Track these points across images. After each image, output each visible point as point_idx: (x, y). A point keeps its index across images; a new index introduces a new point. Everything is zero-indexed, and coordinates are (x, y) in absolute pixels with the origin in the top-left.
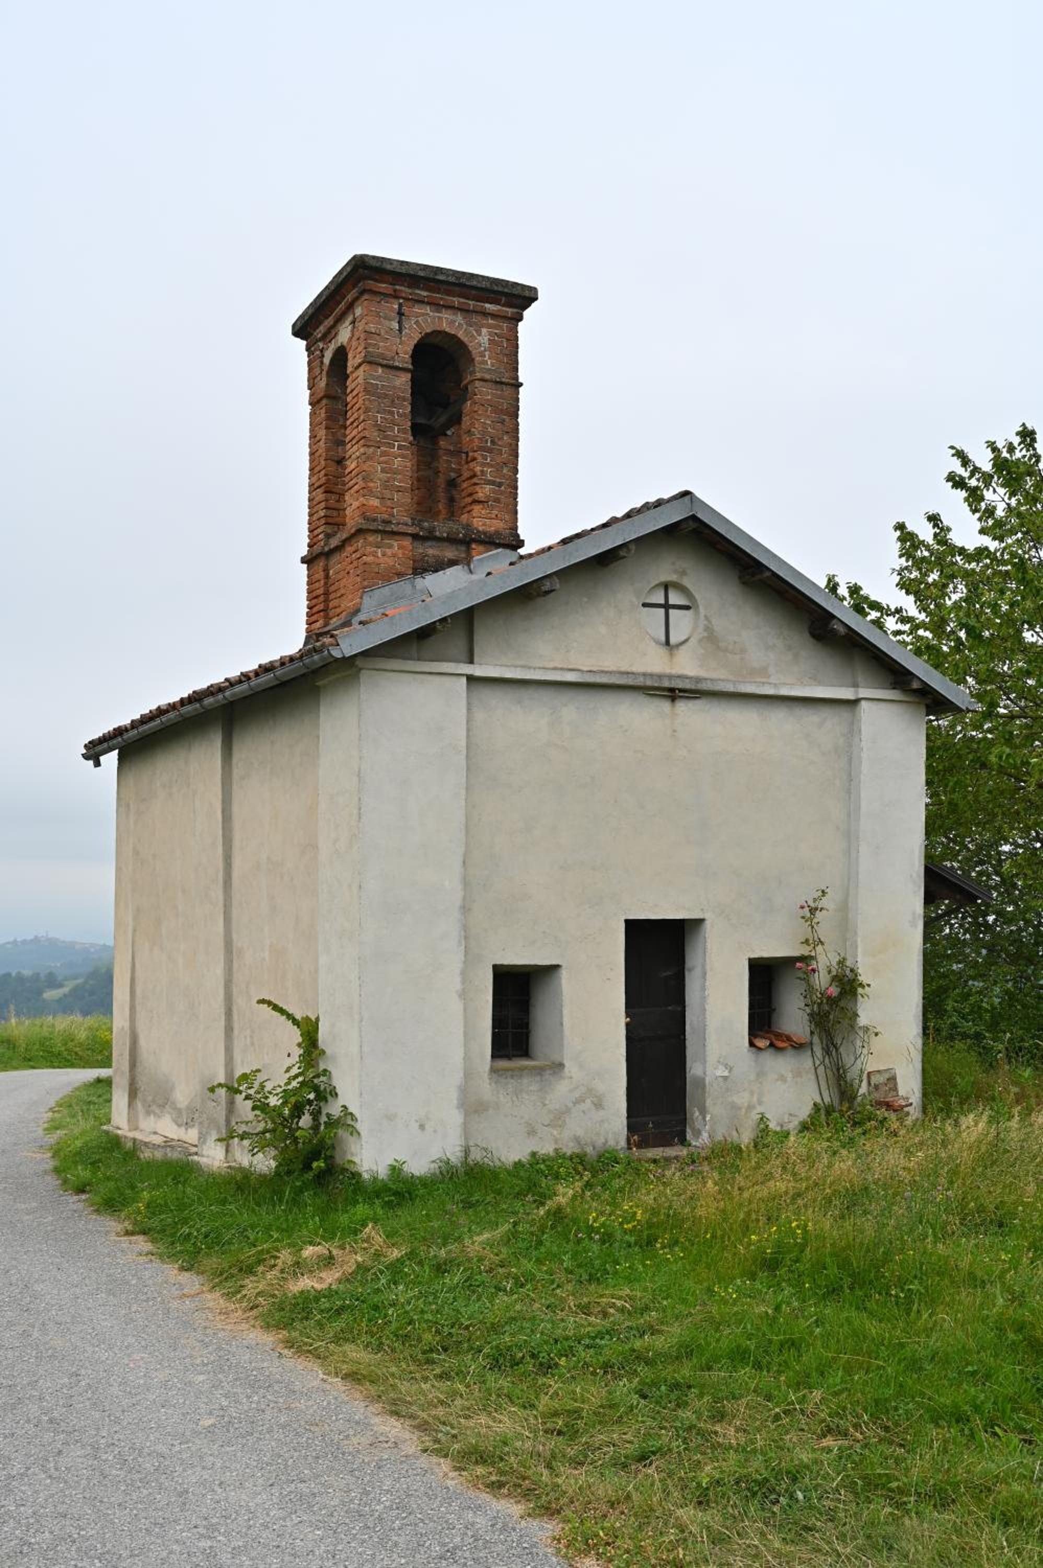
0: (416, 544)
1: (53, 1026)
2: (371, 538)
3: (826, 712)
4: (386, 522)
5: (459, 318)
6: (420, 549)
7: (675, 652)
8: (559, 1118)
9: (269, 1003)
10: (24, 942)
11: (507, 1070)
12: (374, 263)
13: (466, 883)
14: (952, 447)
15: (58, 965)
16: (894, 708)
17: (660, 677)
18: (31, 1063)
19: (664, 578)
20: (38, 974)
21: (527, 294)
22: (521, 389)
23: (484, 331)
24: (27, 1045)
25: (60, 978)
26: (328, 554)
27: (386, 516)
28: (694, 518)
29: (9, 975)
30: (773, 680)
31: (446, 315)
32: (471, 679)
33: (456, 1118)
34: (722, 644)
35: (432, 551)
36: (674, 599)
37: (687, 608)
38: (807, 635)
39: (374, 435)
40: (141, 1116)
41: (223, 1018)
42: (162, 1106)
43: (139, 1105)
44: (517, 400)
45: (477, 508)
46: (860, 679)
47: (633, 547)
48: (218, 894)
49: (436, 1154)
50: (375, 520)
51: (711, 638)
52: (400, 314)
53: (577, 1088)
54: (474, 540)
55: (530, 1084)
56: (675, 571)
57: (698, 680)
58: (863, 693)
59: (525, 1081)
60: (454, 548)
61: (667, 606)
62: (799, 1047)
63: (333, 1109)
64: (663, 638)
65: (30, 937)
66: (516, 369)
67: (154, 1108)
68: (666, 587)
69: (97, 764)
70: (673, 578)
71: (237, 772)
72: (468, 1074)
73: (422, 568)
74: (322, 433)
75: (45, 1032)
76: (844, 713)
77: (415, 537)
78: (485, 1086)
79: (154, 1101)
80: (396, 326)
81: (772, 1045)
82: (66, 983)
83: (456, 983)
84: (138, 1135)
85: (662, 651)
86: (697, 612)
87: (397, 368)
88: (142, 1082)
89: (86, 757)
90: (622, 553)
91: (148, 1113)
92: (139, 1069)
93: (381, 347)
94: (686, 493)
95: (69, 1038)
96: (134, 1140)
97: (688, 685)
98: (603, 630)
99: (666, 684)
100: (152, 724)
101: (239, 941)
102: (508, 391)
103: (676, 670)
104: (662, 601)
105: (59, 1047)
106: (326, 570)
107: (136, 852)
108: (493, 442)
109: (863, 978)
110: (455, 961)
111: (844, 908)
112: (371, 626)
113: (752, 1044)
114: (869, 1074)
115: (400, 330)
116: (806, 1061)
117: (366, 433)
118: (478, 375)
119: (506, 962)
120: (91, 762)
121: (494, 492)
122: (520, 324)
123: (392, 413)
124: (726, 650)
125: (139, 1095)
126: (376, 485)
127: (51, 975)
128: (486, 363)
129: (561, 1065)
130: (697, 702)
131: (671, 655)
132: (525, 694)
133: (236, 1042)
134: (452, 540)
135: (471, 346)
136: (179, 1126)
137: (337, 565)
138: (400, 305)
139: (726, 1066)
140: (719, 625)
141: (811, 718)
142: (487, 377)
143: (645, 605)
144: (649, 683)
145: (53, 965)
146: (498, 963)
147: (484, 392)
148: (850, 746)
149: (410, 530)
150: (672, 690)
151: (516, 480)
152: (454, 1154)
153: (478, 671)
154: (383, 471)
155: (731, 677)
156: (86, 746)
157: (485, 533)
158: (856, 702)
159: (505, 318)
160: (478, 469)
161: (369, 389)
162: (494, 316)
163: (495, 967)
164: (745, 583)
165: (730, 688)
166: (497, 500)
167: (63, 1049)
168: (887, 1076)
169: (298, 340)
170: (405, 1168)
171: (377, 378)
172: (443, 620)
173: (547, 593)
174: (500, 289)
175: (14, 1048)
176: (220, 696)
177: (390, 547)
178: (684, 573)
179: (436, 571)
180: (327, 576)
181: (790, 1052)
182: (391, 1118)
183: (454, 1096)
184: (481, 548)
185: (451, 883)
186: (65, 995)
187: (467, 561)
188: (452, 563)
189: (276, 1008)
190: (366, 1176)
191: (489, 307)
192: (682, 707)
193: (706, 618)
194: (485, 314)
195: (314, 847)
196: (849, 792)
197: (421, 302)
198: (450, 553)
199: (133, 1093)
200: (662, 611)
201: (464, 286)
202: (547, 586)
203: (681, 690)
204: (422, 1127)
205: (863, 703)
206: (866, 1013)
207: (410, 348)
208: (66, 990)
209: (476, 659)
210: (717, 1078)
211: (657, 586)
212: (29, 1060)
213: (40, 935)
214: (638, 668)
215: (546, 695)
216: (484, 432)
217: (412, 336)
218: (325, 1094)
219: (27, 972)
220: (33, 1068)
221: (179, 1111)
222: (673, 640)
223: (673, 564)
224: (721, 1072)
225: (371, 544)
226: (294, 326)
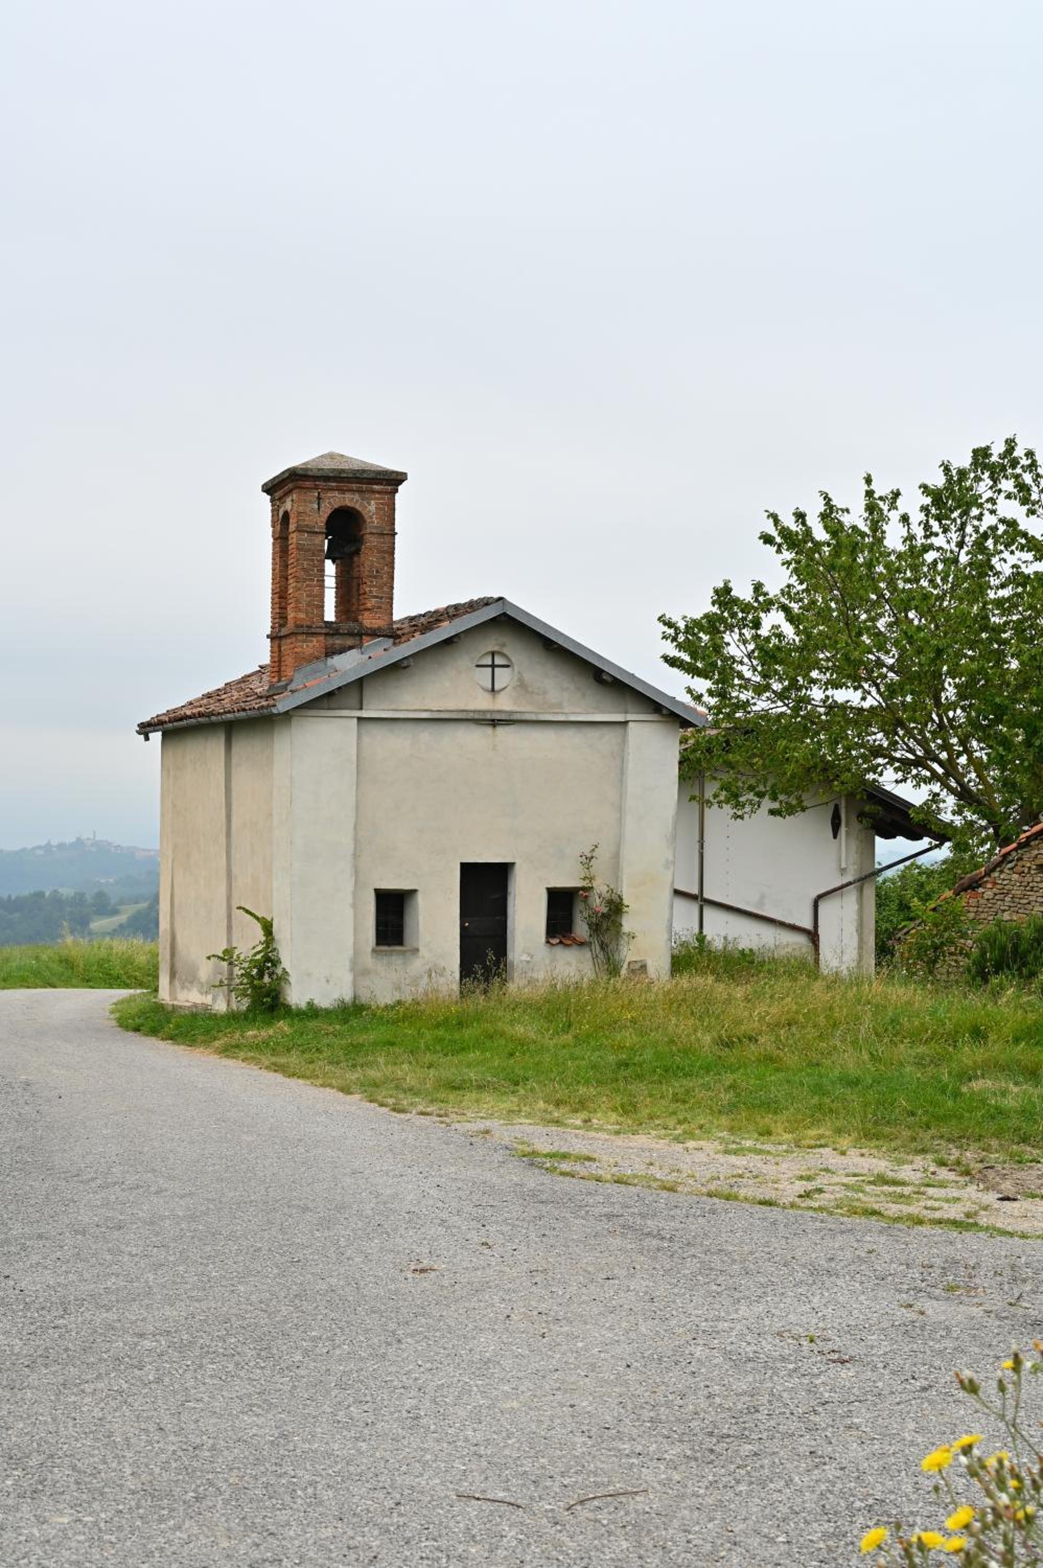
0: (328, 638)
1: (111, 948)
2: (300, 638)
3: (605, 730)
4: (309, 627)
5: (357, 497)
6: (330, 641)
7: (497, 696)
8: (415, 981)
9: (244, 909)
10: (61, 846)
11: (386, 951)
12: (301, 472)
13: (356, 840)
14: (767, 511)
15: (111, 880)
16: (654, 726)
17: (485, 712)
18: (91, 984)
19: (491, 648)
20: (83, 895)
21: (399, 477)
22: (396, 536)
23: (373, 502)
24: (85, 966)
25: (113, 901)
26: (281, 638)
27: (309, 623)
28: (505, 614)
29: (40, 895)
30: (566, 710)
31: (348, 496)
32: (360, 719)
33: (349, 977)
34: (530, 689)
35: (338, 641)
36: (498, 661)
37: (507, 666)
38: (593, 681)
39: (302, 574)
40: (178, 990)
41: (226, 921)
42: (191, 982)
43: (177, 983)
44: (394, 543)
45: (366, 614)
46: (630, 707)
47: (462, 635)
48: (223, 839)
49: (336, 995)
50: (302, 626)
51: (522, 685)
52: (319, 498)
53: (428, 963)
54: (364, 634)
55: (397, 960)
56: (498, 644)
57: (512, 713)
58: (630, 717)
59: (394, 958)
60: (352, 638)
61: (493, 666)
62: (582, 944)
63: (279, 971)
64: (490, 686)
65: (70, 839)
66: (394, 524)
67: (187, 984)
68: (493, 654)
69: (147, 739)
70: (496, 648)
71: (234, 760)
72: (357, 952)
73: (331, 652)
74: (278, 560)
75: (103, 953)
76: (618, 730)
77: (326, 634)
78: (368, 960)
79: (186, 979)
80: (316, 506)
81: (561, 942)
82: (122, 907)
83: (350, 899)
84: (176, 1003)
85: (488, 696)
86: (513, 670)
87: (316, 533)
88: (179, 966)
89: (139, 733)
90: (455, 640)
91: (183, 988)
92: (177, 958)
93: (307, 521)
94: (500, 599)
95: (128, 961)
96: (173, 1005)
97: (503, 717)
98: (447, 684)
99: (488, 716)
100: (181, 723)
101: (235, 870)
102: (387, 539)
103: (498, 707)
104: (490, 663)
105: (118, 970)
106: (280, 647)
107: (174, 806)
108: (377, 572)
109: (626, 902)
110: (349, 886)
111: (617, 856)
112: (296, 694)
113: (548, 942)
114: (629, 963)
115: (319, 509)
116: (586, 954)
117: (297, 574)
118: (368, 531)
119: (383, 887)
120: (142, 736)
121: (376, 602)
122: (397, 495)
123: (313, 560)
124: (533, 692)
125: (177, 976)
126: (303, 605)
127: (101, 895)
128: (373, 522)
129: (417, 950)
130: (512, 727)
131: (494, 698)
132: (396, 726)
133: (234, 936)
134: (351, 634)
135: (364, 513)
136: (202, 994)
137: (286, 645)
138: (319, 493)
139: (529, 955)
140: (528, 676)
141: (593, 734)
142: (374, 531)
143: (478, 666)
144: (477, 716)
145: (103, 881)
146: (378, 887)
147: (371, 541)
148: (623, 751)
149: (324, 631)
150: (493, 720)
151: (392, 594)
152: (348, 997)
153: (364, 714)
154: (308, 596)
155: (534, 710)
156: (139, 725)
157: (371, 629)
158: (626, 723)
159: (386, 493)
160: (367, 589)
161: (299, 548)
162: (379, 492)
163: (376, 890)
164: (547, 649)
165: (533, 717)
166: (379, 608)
167: (122, 972)
168: (639, 964)
169: (265, 494)
170: (315, 1002)
171: (305, 540)
172: (339, 688)
173: (405, 667)
174: (382, 477)
175: (72, 968)
176: (219, 717)
177: (312, 641)
178: (504, 645)
179: (341, 653)
180: (280, 651)
181: (575, 947)
182: (309, 975)
183: (347, 964)
184: (368, 638)
185: (347, 842)
186: (121, 926)
187: (360, 646)
188: (351, 648)
189: (247, 912)
190: (293, 1007)
191: (375, 487)
192: (501, 731)
193: (519, 673)
194: (373, 492)
195: (271, 815)
196: (621, 781)
197: (332, 489)
198: (350, 641)
199: (173, 974)
200: (490, 669)
201: (357, 478)
202: (405, 663)
203: (499, 720)
204: (328, 981)
205: (631, 724)
206: (628, 924)
207: (324, 519)
208: (122, 918)
209: (364, 707)
210: (521, 961)
211: (487, 653)
212: (87, 981)
213: (84, 837)
214: (471, 707)
215: (409, 726)
216: (372, 566)
217: (326, 511)
218: (276, 963)
219: (66, 892)
220: (93, 988)
221: (201, 984)
222: (497, 687)
223: (496, 639)
224: (525, 957)
225: (300, 641)
226: (263, 486)
